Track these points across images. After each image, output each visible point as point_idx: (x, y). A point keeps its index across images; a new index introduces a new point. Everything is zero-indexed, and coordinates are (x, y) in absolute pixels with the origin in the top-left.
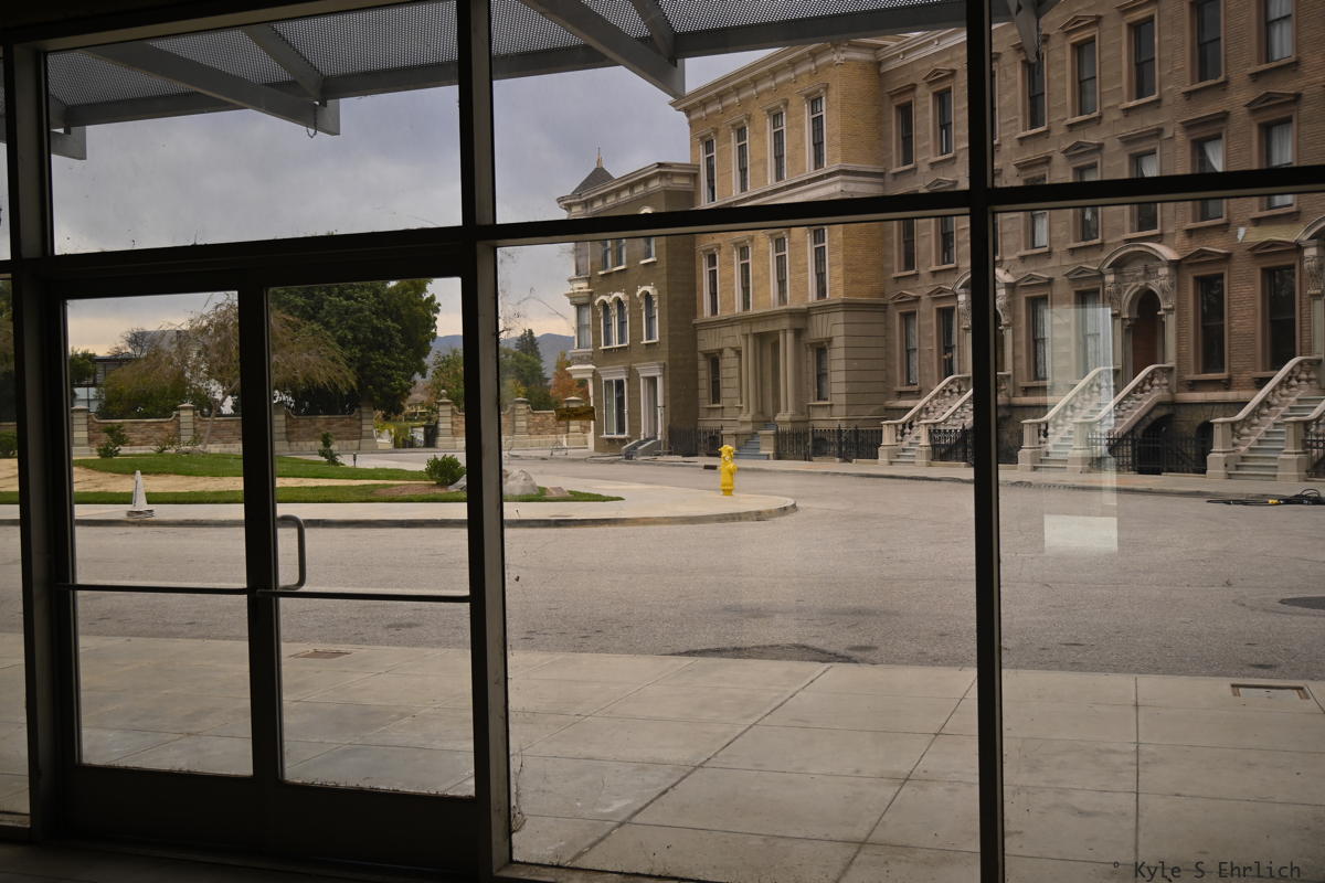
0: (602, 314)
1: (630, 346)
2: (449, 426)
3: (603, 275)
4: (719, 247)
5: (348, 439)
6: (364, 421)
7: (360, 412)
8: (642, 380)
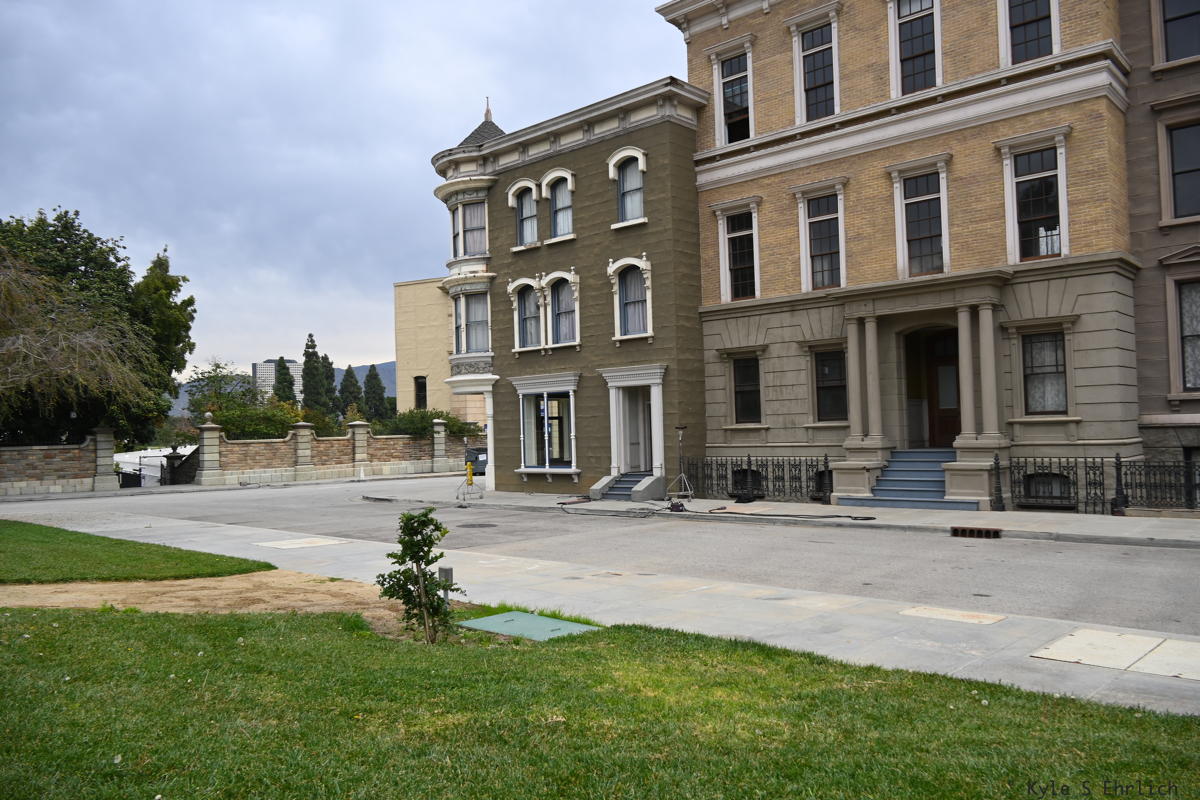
0: (515, 305)
1: (580, 345)
2: (217, 456)
3: (515, 253)
4: (759, 202)
5: (76, 476)
6: (100, 453)
7: (95, 441)
8: (613, 393)
